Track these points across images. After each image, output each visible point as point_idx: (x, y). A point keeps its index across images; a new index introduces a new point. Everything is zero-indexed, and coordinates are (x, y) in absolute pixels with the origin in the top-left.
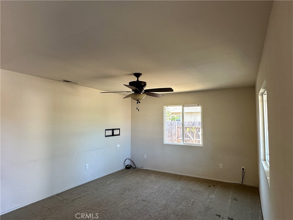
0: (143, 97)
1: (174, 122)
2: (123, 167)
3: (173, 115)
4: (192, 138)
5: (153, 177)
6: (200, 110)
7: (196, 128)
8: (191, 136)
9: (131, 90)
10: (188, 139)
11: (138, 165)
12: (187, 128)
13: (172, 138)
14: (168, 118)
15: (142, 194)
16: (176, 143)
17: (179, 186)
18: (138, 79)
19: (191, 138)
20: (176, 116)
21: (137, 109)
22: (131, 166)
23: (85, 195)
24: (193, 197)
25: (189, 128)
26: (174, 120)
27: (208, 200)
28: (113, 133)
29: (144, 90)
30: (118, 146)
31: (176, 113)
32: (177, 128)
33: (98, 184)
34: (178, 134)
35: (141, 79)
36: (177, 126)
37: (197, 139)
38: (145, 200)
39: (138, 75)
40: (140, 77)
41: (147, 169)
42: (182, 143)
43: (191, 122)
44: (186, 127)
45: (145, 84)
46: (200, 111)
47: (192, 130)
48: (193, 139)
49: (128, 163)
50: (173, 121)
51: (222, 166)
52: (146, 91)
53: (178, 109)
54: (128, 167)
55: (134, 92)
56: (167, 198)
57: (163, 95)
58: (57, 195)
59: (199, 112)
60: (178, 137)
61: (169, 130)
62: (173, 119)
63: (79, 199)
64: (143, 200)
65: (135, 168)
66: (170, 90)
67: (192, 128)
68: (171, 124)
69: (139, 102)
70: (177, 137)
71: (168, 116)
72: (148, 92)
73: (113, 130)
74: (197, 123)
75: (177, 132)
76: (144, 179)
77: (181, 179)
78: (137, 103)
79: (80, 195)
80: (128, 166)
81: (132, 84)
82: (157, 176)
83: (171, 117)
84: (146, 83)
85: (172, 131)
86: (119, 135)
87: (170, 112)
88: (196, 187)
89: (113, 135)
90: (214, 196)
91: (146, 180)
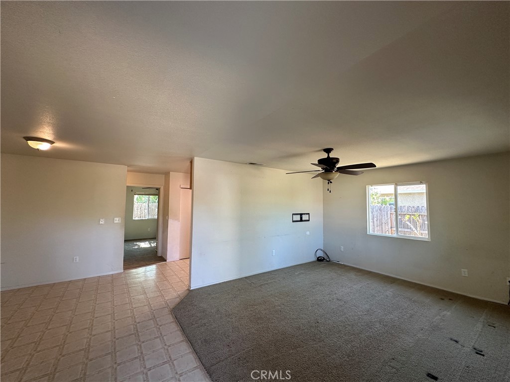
0: (336, 176)
1: (384, 207)
2: (314, 259)
3: (383, 198)
4: (414, 229)
5: (352, 275)
6: (425, 189)
7: (422, 215)
8: (412, 227)
9: (320, 169)
10: (409, 230)
11: (334, 258)
12: (405, 215)
13: (382, 228)
14: (376, 201)
15: (337, 292)
16: (388, 234)
17: (389, 291)
18: (328, 155)
19: (412, 230)
20: (387, 198)
21: (328, 190)
22: (324, 259)
23: (272, 282)
24: (412, 308)
25: (410, 215)
26: (386, 204)
27: (438, 317)
28: (301, 218)
29: (337, 168)
30: (308, 233)
31: (387, 195)
32: (389, 215)
33: (286, 273)
34: (391, 222)
35: (332, 155)
36: (389, 212)
37: (422, 232)
38: (341, 300)
39: (328, 151)
40: (332, 152)
41: (345, 264)
42: (395, 235)
43: (413, 207)
44: (405, 213)
45: (337, 160)
46: (425, 191)
47: (414, 218)
48: (416, 231)
49: (320, 254)
50: (384, 205)
51: (466, 273)
52: (339, 168)
53: (389, 189)
54: (320, 260)
55: (323, 171)
56: (372, 303)
57: (362, 172)
58: (246, 278)
59: (424, 193)
60: (391, 228)
61: (377, 217)
62: (384, 202)
63: (266, 285)
64: (338, 299)
65: (329, 261)
66: (371, 165)
67: (414, 215)
68: (380, 210)
69: (331, 182)
70: (390, 226)
71: (375, 198)
72: (343, 170)
73: (301, 215)
74: (423, 208)
75: (389, 220)
76: (340, 275)
77: (394, 282)
78: (328, 183)
79: (267, 281)
80: (320, 258)
81: (321, 162)
82: (359, 274)
83: (380, 200)
84: (339, 159)
85: (382, 219)
86: (309, 221)
87: (379, 193)
88: (418, 296)
89: (301, 220)
90: (449, 313)
91: (343, 277)
